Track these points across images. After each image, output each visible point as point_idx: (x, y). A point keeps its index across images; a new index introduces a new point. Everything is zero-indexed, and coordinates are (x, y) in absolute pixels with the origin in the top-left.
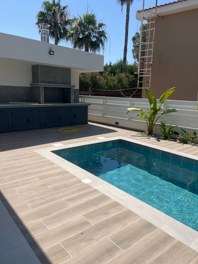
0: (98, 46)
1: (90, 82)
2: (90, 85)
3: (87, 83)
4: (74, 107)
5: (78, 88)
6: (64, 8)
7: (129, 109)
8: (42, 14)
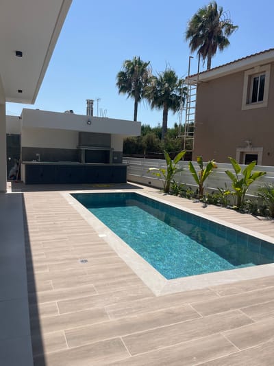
0: (179, 105)
1: (146, 145)
2: (145, 148)
3: (141, 146)
4: (113, 167)
5: (122, 150)
6: (146, 65)
7: (150, 169)
8: (122, 75)
